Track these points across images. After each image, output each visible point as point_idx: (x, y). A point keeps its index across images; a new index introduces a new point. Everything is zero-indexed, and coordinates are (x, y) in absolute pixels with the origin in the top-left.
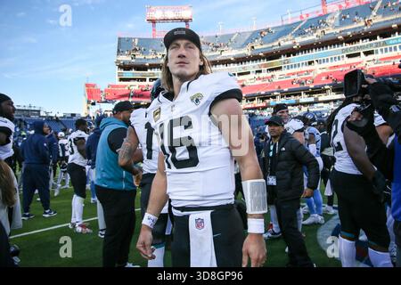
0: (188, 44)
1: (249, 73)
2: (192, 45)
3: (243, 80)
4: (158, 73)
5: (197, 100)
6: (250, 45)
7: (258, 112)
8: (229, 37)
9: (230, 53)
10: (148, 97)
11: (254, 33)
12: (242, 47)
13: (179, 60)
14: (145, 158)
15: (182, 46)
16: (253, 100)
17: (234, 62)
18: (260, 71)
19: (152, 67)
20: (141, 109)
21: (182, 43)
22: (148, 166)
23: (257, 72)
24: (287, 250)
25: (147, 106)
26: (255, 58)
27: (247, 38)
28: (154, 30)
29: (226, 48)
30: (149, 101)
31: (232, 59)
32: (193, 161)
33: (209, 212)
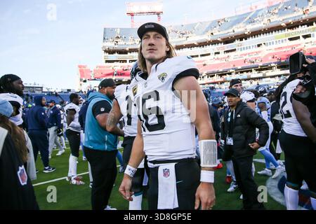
0: (156, 35)
1: (209, 54)
2: (160, 35)
3: (204, 61)
4: (135, 56)
5: (163, 79)
6: (210, 32)
7: (217, 86)
8: (193, 26)
9: (194, 39)
10: (128, 75)
11: (213, 22)
12: (204, 33)
13: (149, 47)
14: (126, 124)
15: (152, 36)
16: (213, 76)
17: (197, 46)
18: (218, 53)
19: (131, 51)
20: (123, 85)
21: (152, 34)
22: (128, 130)
23: (216, 53)
24: (241, 197)
25: (129, 82)
26: (215, 42)
27: (207, 26)
28: (132, 22)
29: (190, 35)
30: (129, 78)
31: (196, 43)
32: (161, 125)
33: (174, 164)
